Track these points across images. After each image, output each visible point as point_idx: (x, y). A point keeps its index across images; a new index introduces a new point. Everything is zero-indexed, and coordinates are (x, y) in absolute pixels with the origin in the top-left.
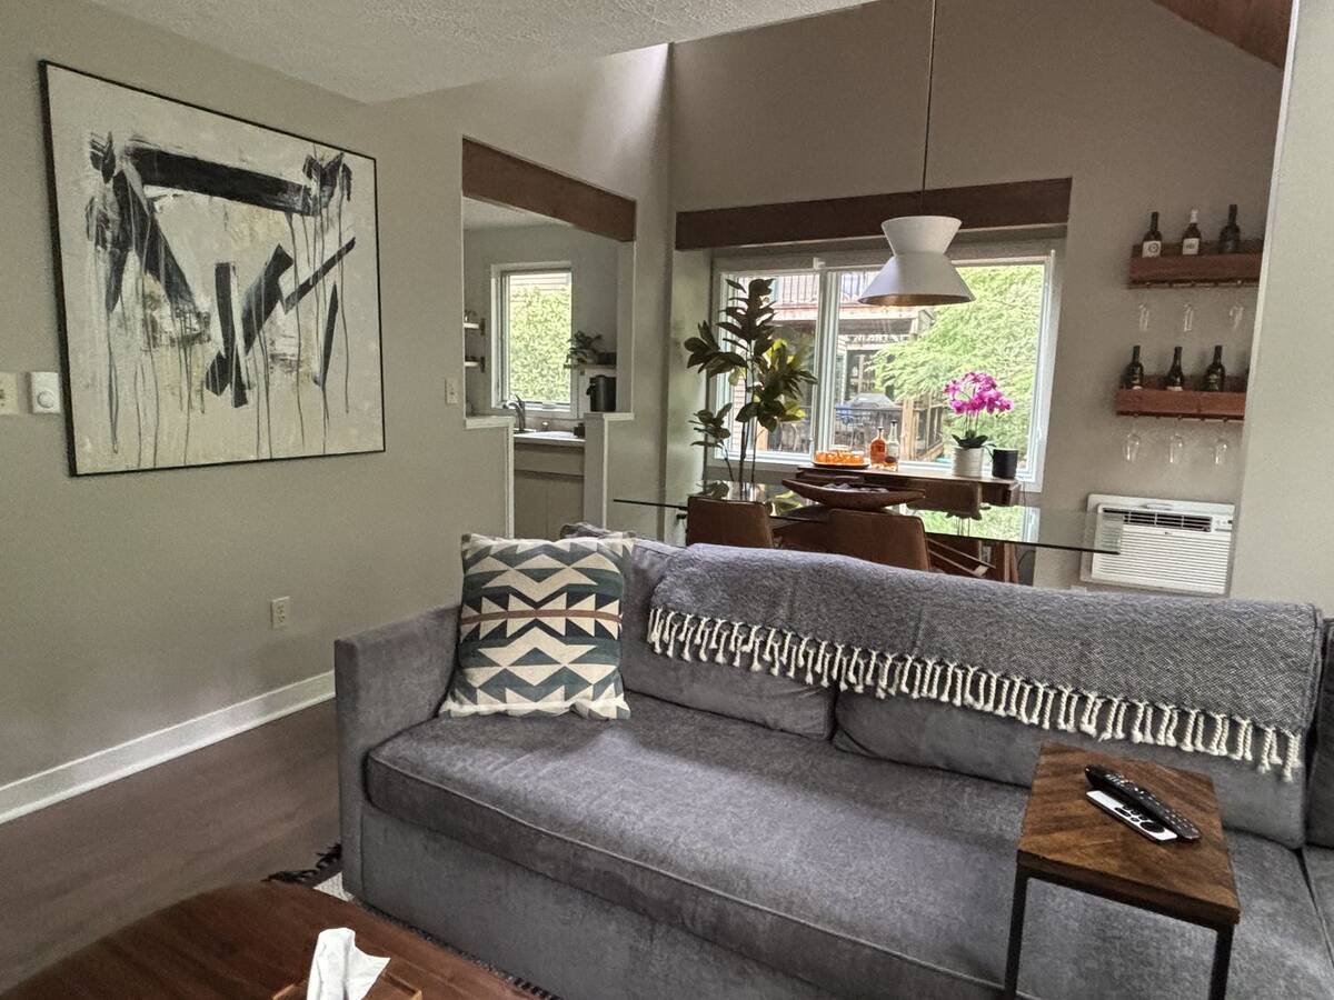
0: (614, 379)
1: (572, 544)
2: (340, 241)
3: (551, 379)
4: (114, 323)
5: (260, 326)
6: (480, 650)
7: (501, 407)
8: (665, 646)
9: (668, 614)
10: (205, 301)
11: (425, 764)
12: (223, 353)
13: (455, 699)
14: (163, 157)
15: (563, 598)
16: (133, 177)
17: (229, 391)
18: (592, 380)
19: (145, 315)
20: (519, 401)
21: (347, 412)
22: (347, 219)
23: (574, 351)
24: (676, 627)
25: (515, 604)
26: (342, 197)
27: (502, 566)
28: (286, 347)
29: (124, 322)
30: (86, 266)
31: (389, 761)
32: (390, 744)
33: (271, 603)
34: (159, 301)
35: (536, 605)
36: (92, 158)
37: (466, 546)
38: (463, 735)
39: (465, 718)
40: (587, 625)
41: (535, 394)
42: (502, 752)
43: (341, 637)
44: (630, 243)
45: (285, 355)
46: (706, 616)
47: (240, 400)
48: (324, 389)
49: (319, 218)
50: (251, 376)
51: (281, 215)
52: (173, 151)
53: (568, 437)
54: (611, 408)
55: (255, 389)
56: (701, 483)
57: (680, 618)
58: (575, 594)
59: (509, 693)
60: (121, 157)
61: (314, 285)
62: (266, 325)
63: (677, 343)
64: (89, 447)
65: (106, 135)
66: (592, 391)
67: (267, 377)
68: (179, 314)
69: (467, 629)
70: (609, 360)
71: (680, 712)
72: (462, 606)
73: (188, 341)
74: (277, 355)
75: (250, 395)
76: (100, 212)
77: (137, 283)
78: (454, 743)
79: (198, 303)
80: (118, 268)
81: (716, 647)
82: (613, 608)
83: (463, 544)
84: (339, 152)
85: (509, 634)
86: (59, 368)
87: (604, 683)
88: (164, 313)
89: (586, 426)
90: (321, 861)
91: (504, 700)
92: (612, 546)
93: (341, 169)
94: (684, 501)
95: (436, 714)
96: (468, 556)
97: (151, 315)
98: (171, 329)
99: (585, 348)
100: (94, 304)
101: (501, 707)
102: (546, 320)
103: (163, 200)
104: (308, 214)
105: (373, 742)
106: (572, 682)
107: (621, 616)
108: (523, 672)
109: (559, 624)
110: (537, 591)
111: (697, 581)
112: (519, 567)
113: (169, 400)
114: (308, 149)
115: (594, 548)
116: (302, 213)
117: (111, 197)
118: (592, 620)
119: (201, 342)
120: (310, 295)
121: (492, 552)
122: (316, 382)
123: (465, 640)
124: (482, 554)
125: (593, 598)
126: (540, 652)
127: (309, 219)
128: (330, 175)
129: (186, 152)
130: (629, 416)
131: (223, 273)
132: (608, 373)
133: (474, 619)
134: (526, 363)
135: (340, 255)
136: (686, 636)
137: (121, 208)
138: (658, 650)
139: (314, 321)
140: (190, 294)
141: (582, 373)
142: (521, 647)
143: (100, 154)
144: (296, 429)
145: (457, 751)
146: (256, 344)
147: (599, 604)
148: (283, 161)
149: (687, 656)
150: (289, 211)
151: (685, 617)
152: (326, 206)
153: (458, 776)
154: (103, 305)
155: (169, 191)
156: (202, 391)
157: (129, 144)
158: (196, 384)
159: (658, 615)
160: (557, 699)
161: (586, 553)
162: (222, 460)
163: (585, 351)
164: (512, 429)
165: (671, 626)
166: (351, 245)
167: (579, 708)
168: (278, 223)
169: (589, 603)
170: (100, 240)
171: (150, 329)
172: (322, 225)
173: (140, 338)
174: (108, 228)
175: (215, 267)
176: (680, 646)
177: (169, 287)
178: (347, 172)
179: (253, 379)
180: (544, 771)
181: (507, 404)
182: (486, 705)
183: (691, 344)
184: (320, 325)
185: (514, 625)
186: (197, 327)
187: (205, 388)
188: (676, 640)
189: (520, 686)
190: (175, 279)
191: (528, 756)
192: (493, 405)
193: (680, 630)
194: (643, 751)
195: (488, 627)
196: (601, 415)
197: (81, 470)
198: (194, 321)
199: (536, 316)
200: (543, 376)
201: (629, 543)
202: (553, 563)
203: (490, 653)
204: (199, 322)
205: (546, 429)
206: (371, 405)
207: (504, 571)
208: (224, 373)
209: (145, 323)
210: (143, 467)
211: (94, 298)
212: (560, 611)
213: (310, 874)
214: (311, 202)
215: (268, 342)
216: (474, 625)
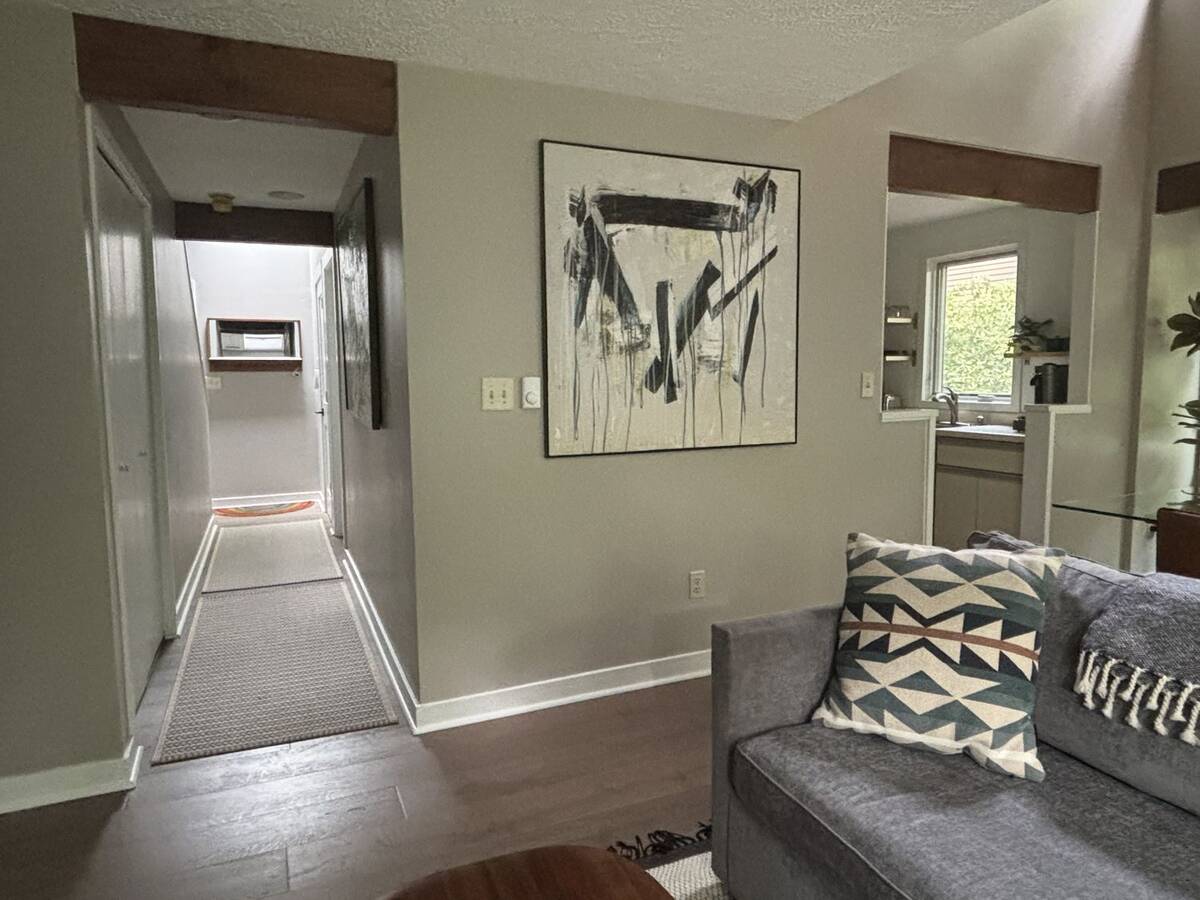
0: (1066, 367)
1: (976, 557)
2: (764, 251)
3: (998, 370)
4: (580, 336)
5: (690, 333)
6: (859, 661)
7: (930, 400)
8: (1101, 702)
9: (1107, 660)
10: (647, 314)
11: (786, 774)
12: (659, 358)
13: (829, 708)
14: (621, 199)
15: (960, 618)
16: (598, 220)
17: (662, 390)
18: (1038, 369)
19: (602, 329)
20: (952, 394)
21: (763, 406)
22: (771, 229)
23: (1017, 339)
24: (1118, 680)
25: (900, 617)
26: (767, 211)
27: (888, 572)
28: (711, 350)
29: (586, 337)
30: (563, 292)
31: (754, 758)
32: (756, 740)
33: (690, 575)
34: (612, 317)
35: (926, 622)
36: (570, 210)
37: (853, 545)
38: (832, 751)
39: (839, 731)
40: (991, 657)
41: (979, 386)
42: (873, 786)
43: (719, 623)
44: (1092, 213)
45: (709, 356)
46: (1167, 674)
47: (671, 397)
48: (742, 385)
49: (745, 233)
50: (680, 374)
51: (712, 235)
52: (629, 193)
53: (1008, 431)
54: (1061, 398)
55: (684, 388)
56: (1190, 490)
57: (1124, 669)
58: (975, 617)
59: (888, 716)
60: (590, 204)
61: (738, 293)
62: (695, 332)
63: (1157, 323)
64: (558, 435)
65: (580, 190)
66: (1038, 382)
67: (694, 376)
68: (627, 327)
69: (846, 634)
70: (1061, 345)
71: (1120, 791)
72: (843, 609)
73: (632, 349)
74: (703, 357)
75: (679, 393)
76: (573, 249)
77: (597, 305)
78: (820, 758)
79: (641, 316)
80: (584, 291)
81: (1182, 719)
82: (1027, 640)
83: (849, 542)
84: (766, 170)
85: (891, 649)
86: (541, 374)
87: (1008, 731)
88: (616, 328)
89: (1028, 422)
90: (701, 831)
91: (881, 722)
92: (1030, 563)
93: (767, 184)
94: (1153, 513)
95: (808, 720)
96: (852, 557)
97: (607, 330)
98: (621, 340)
99: (1030, 335)
100: (567, 323)
101: (878, 729)
102: (995, 310)
103: (619, 234)
104: (736, 230)
105: (743, 733)
106: (968, 723)
107: (1038, 652)
108: (905, 696)
109: (953, 649)
110: (928, 607)
111: (1155, 624)
112: (908, 576)
113: (617, 399)
114: (738, 172)
115: (1005, 564)
116: (731, 230)
117: (582, 237)
118: (998, 651)
119: (642, 349)
120: (735, 302)
121: (879, 555)
122: (735, 380)
123: (842, 648)
124: (869, 555)
125: (999, 624)
126: (928, 677)
127: (737, 235)
128: (756, 192)
129: (639, 193)
130: (1086, 408)
131: (662, 289)
132: (1058, 360)
133: (853, 626)
134: (970, 355)
135: (763, 263)
136: (1133, 695)
137: (588, 246)
138: (1090, 703)
139: (736, 325)
140: (636, 310)
141: (1027, 362)
142: (905, 667)
143: (576, 205)
144: (716, 424)
145: (822, 768)
146: (686, 349)
147: (1008, 632)
148: (716, 186)
149: (1134, 720)
150: (719, 230)
151: (1134, 670)
152: (752, 221)
153: (819, 797)
154: (573, 321)
155: (624, 227)
156: (641, 389)
157: (597, 193)
158: (637, 383)
159: (1091, 661)
160: (944, 736)
161: (993, 569)
162: (654, 448)
163: (1031, 338)
164: (933, 423)
165: (1111, 679)
166: (773, 253)
167: (974, 753)
168: (711, 241)
169: (993, 630)
170: (573, 273)
171: (605, 341)
172: (748, 239)
173: (597, 349)
174: (578, 262)
175: (656, 285)
176: (1124, 708)
177: (620, 307)
178: (773, 186)
179: (682, 379)
180: (918, 822)
181: (937, 396)
182: (861, 722)
183: (1176, 322)
184: (742, 330)
185: (897, 641)
186: (640, 336)
187: (644, 387)
188: (1118, 698)
189: (902, 711)
190: (625, 298)
191: (901, 796)
192: (923, 398)
193: (1124, 686)
194: (1058, 832)
195: (868, 637)
196: (1047, 408)
197: (551, 454)
198: (638, 332)
199: (984, 307)
200: (990, 367)
201: (1055, 564)
202: (950, 576)
203: (869, 666)
204: (642, 333)
205: (981, 423)
206: (785, 400)
207: (891, 578)
208: (660, 375)
209: (601, 337)
210: (595, 451)
211: (567, 316)
212: (953, 633)
213: (689, 842)
214: (738, 219)
215: (696, 346)
216: (854, 632)
